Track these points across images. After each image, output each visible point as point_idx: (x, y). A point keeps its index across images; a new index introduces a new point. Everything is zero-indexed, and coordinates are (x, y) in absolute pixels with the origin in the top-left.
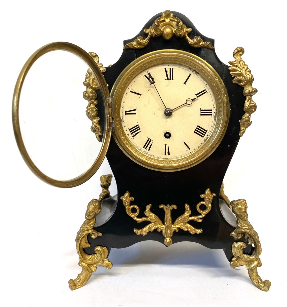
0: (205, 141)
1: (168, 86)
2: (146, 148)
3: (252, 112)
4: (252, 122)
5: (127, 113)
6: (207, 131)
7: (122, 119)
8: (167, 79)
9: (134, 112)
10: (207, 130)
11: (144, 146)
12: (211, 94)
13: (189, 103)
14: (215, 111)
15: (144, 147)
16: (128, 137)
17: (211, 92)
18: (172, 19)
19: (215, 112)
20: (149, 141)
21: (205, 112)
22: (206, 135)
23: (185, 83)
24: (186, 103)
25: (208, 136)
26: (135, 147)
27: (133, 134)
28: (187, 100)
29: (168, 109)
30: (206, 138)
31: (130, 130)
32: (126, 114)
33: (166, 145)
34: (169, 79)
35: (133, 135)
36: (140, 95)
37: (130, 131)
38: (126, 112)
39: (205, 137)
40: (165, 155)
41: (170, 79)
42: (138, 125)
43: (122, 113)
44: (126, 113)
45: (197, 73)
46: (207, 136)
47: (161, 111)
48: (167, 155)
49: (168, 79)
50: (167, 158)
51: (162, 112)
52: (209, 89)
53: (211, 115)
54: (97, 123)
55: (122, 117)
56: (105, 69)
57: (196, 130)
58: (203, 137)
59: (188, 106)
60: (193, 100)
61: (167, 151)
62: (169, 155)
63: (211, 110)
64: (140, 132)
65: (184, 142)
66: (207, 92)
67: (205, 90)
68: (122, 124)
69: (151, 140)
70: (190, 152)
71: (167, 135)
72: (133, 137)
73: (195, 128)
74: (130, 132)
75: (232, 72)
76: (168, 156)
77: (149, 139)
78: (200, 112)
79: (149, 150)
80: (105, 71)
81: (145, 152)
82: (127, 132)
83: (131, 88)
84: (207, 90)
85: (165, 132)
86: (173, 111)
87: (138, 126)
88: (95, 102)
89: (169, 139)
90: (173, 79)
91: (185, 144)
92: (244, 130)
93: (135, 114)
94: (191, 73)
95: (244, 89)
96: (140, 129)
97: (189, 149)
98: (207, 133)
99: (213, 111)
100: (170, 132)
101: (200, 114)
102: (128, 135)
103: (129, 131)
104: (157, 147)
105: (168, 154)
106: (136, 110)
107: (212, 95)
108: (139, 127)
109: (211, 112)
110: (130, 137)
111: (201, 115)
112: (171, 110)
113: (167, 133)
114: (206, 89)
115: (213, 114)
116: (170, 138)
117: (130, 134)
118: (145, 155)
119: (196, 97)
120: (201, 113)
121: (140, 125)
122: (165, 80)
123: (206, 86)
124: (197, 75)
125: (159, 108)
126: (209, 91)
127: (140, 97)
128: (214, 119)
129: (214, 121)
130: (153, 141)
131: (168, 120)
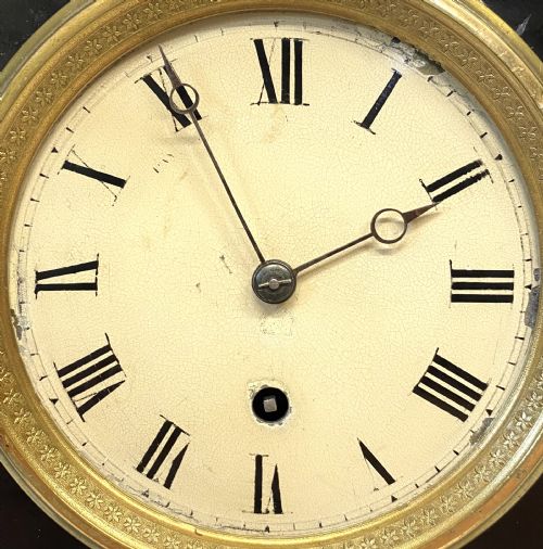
0: (477, 438)
1: (271, 136)
2: (150, 475)
5: (45, 281)
6: (483, 386)
7: (17, 313)
8: (265, 98)
9: (86, 277)
10: (484, 381)
11: (140, 460)
12: (512, 185)
13: (388, 232)
14: (530, 280)
15: (140, 469)
16: (54, 415)
17: (510, 174)
19: (529, 287)
20: (168, 434)
21: (474, 286)
22: (480, 406)
23: (367, 123)
24: (374, 233)
25: (490, 412)
26: (89, 471)
27: (82, 398)
28: (380, 217)
29: (271, 262)
30: (480, 424)
31: (61, 373)
32: (39, 288)
33: (259, 459)
34: (279, 98)
35: (79, 405)
36: (120, 183)
37: (64, 378)
38: (40, 276)
39: (476, 418)
40: (258, 509)
41: (286, 100)
42: (107, 348)
43: (20, 281)
44: (41, 282)
45: (434, 66)
46: (487, 416)
47: (234, 271)
48: (268, 512)
49: (272, 99)
50: (267, 529)
51: (240, 281)
52: (500, 157)
53: (509, 299)
55: (20, 303)
57: (425, 380)
58: (463, 417)
59: (384, 252)
60: (411, 217)
61: (267, 493)
62: (278, 510)
63: (510, 274)
64: (117, 385)
65: (361, 444)
66: (486, 173)
67: (477, 164)
68: (20, 343)
69: (178, 431)
70: (394, 499)
71: (270, 404)
72: (82, 410)
73: (422, 371)
74: (66, 384)
76: (272, 519)
77: (168, 425)
78: (448, 281)
79: (168, 484)
81: (146, 494)
82: (49, 388)
83: (69, 145)
84: (489, 164)
85: (258, 390)
86: (299, 274)
87: (109, 354)
89: (276, 425)
90: (298, 101)
91: (368, 455)
93: (93, 287)
94: (400, 71)
96: (118, 369)
97: (390, 480)
98: (486, 395)
99: (518, 281)
100: (282, 390)
101: (448, 291)
102: (54, 401)
103: (57, 382)
104: (210, 469)
105: (271, 508)
106: (93, 265)
107: (516, 190)
108: (113, 358)
109: (510, 286)
110: (63, 412)
111: (455, 298)
112: (289, 268)
113: (267, 392)
114: (484, 161)
115: (521, 295)
116: (286, 420)
117: (62, 394)
118: (142, 514)
120: (456, 286)
121: (117, 350)
122: (259, 103)
123: (484, 142)
124: (436, 79)
125: (223, 258)
126: (500, 169)
127: (116, 193)
128: (523, 324)
129: (524, 330)
130: (191, 438)
131: (270, 320)
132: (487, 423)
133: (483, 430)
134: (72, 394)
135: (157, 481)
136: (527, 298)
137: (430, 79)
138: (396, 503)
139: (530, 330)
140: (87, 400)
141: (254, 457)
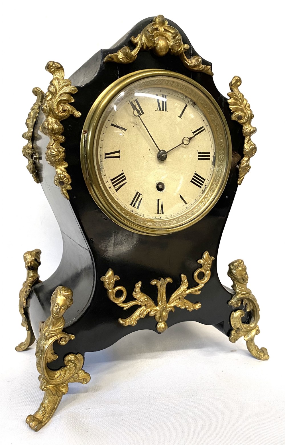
0: (204, 192)
1: (160, 119)
2: (134, 206)
3: (252, 155)
4: (251, 167)
5: (108, 156)
6: (204, 180)
7: (100, 165)
9: (117, 155)
10: (205, 178)
11: (131, 202)
12: (209, 132)
13: (185, 142)
14: (213, 154)
15: (131, 205)
16: (110, 192)
17: (209, 129)
18: (166, 28)
19: (213, 156)
20: (138, 195)
21: (203, 156)
22: (204, 184)
23: (180, 116)
24: (183, 143)
28: (184, 139)
29: (162, 150)
30: (204, 189)
31: (112, 180)
32: (106, 158)
34: (162, 110)
35: (116, 189)
36: (125, 130)
38: (106, 154)
39: (203, 187)
40: (158, 213)
41: (163, 110)
42: (123, 173)
43: (101, 156)
44: (106, 156)
45: (194, 104)
46: (205, 186)
47: (152, 153)
48: (160, 213)
49: (160, 110)
50: (160, 218)
51: (154, 156)
52: (207, 126)
53: (209, 159)
54: (65, 170)
55: (101, 162)
56: (76, 89)
57: (193, 179)
58: (200, 187)
59: (184, 147)
60: (190, 139)
61: (160, 209)
62: (163, 213)
63: (209, 153)
64: (125, 183)
65: (180, 195)
66: (204, 129)
67: (203, 127)
68: (101, 173)
69: (140, 194)
70: (187, 208)
71: (160, 186)
73: (192, 177)
74: (113, 183)
75: (231, 107)
76: (161, 215)
77: (137, 193)
78: (197, 155)
79: (138, 208)
80: (77, 92)
81: (133, 211)
82: (109, 184)
83: (112, 120)
84: (205, 127)
85: (158, 183)
86: (168, 153)
87: (123, 175)
88: (62, 138)
89: (162, 192)
90: (166, 110)
91: (181, 198)
92: (243, 177)
93: (119, 157)
94: (187, 104)
95: (243, 127)
96: (125, 179)
97: (186, 203)
98: (205, 182)
99: (211, 155)
100: (163, 183)
101: (197, 157)
102: (110, 188)
105: (161, 212)
106: (119, 152)
107: (211, 133)
109: (209, 156)
110: (112, 191)
111: (199, 159)
112: (166, 152)
113: (160, 183)
114: (204, 126)
115: (211, 158)
116: (164, 190)
117: (112, 186)
119: (192, 135)
120: (199, 156)
121: (125, 174)
122: (157, 110)
123: (204, 122)
124: (195, 106)
125: (149, 150)
126: (207, 128)
127: (124, 132)
128: (212, 165)
129: (212, 166)
130: (143, 196)
131: (160, 165)
132: (205, 188)
133: (205, 190)
134: (114, 186)
135: (135, 207)
136: (213, 158)
137: (193, 106)
138: (187, 209)
139: (213, 166)
140: (118, 187)
141: (157, 200)
